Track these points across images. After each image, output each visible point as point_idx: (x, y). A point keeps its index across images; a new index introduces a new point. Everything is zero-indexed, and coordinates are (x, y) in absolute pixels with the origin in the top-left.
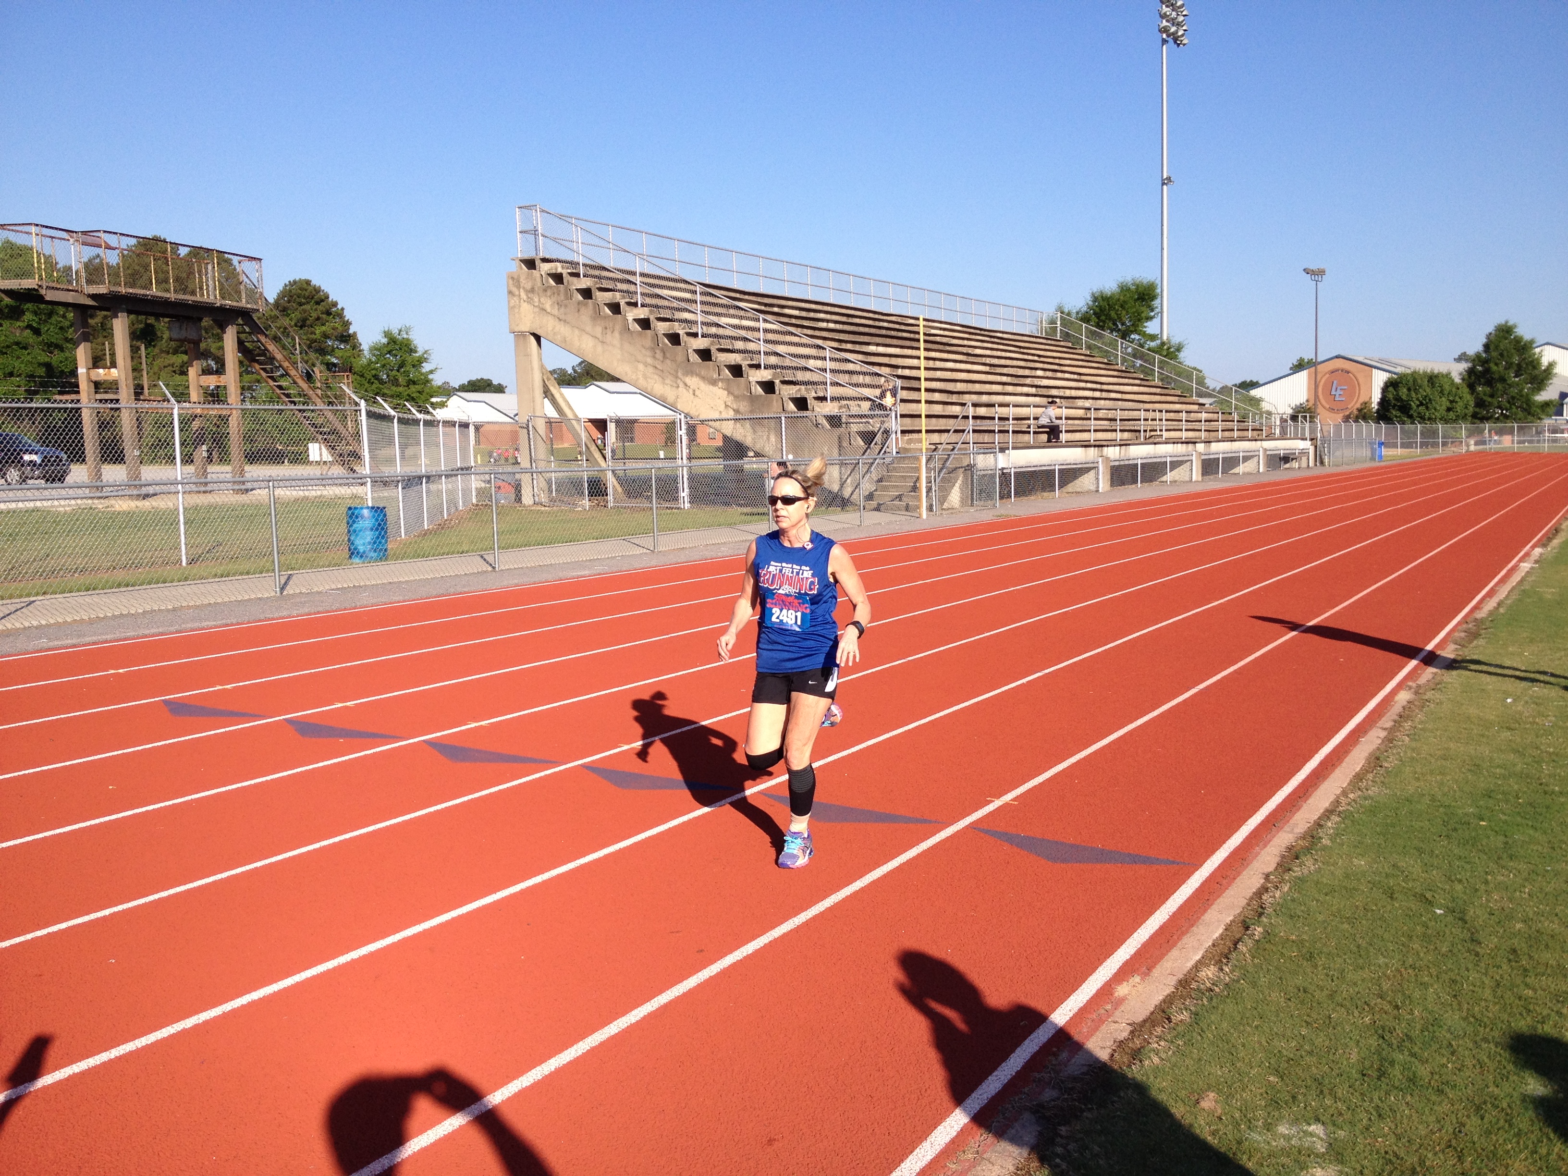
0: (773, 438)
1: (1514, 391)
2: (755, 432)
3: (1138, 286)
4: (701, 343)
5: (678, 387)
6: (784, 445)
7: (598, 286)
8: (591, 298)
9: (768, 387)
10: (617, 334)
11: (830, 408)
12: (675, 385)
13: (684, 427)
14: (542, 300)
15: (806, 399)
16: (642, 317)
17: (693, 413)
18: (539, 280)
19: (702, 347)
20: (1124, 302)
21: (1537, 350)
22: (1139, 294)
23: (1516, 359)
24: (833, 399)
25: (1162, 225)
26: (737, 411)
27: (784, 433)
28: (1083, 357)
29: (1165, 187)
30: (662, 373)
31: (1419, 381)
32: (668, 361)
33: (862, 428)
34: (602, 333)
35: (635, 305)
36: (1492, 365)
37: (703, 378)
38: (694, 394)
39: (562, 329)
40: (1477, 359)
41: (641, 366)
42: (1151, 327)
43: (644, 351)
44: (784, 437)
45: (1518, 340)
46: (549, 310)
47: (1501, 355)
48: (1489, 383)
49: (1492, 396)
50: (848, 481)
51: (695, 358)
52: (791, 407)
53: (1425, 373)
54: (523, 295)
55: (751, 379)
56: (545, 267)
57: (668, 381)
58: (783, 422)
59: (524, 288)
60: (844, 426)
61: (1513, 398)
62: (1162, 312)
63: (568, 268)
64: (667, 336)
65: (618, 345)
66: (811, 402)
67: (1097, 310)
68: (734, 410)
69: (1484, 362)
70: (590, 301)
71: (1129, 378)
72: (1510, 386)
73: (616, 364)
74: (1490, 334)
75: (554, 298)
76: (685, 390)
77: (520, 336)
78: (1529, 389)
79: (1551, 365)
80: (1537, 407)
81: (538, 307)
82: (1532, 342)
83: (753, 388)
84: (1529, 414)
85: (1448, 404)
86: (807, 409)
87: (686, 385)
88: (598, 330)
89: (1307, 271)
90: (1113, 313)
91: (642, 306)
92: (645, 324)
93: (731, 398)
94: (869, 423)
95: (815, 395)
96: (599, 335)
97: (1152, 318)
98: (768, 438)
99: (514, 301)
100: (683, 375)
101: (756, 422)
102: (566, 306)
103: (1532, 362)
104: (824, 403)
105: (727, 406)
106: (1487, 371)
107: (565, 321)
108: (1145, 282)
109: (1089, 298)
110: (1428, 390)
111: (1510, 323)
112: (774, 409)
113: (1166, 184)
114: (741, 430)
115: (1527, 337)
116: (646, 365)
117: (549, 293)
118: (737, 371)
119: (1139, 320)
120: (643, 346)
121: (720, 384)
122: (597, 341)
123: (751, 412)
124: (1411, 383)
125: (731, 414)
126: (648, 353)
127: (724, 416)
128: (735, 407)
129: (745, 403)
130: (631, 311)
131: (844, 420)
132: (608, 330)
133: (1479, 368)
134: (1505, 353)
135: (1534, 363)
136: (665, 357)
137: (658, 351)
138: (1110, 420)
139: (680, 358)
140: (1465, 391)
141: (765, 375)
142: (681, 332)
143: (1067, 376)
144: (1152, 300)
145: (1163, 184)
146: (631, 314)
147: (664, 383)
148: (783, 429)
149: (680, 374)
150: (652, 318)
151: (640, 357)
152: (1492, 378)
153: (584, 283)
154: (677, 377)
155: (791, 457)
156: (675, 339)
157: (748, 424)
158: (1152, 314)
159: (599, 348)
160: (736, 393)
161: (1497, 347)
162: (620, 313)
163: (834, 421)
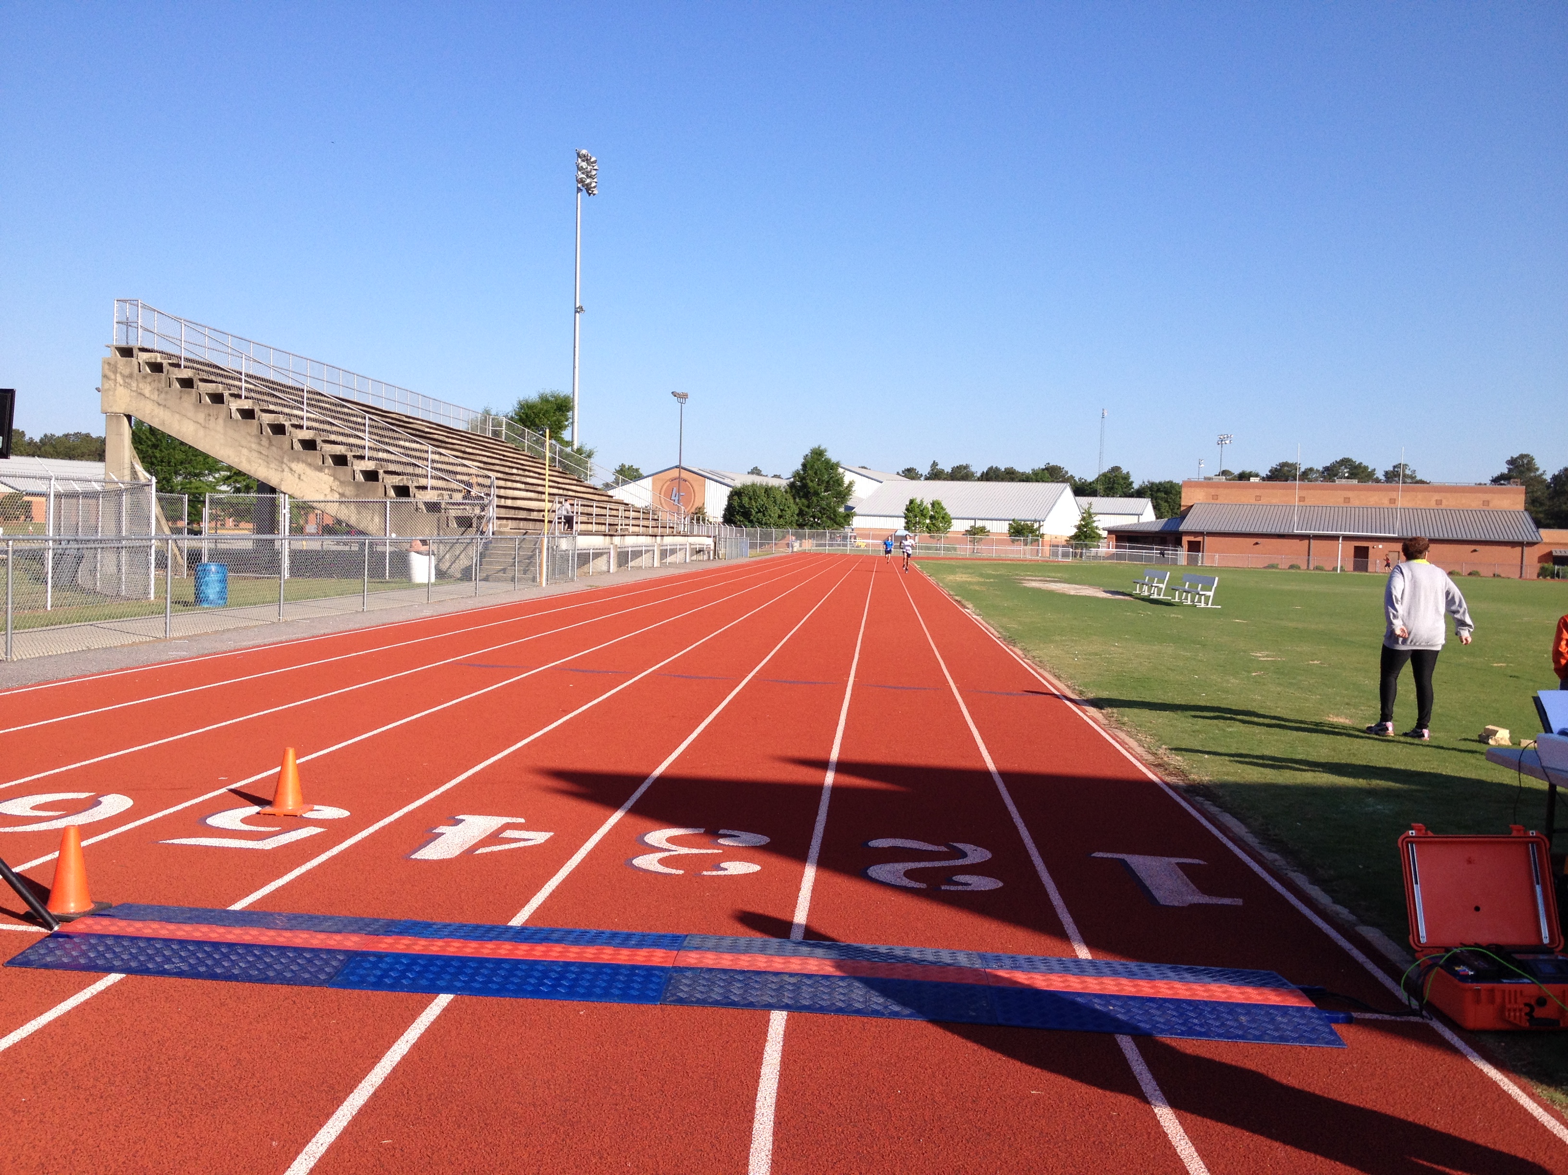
0: (377, 519)
1: (824, 503)
2: (359, 513)
3: (555, 397)
4: (306, 435)
5: (283, 471)
6: (388, 525)
7: (201, 377)
8: (193, 388)
9: (371, 476)
10: (221, 421)
11: (431, 496)
12: (280, 469)
13: (287, 506)
14: (141, 385)
15: (408, 488)
16: (247, 407)
17: (297, 494)
18: (136, 367)
19: (307, 438)
20: (546, 411)
21: (841, 470)
22: (557, 405)
23: (826, 478)
24: (433, 488)
25: (575, 347)
26: (342, 495)
27: (388, 515)
28: (528, 458)
29: (577, 314)
30: (267, 459)
31: (758, 492)
32: (274, 448)
33: (459, 513)
34: (205, 419)
35: (239, 396)
36: (808, 481)
37: (310, 465)
38: (299, 478)
39: (162, 413)
40: (796, 475)
41: (245, 451)
42: (566, 435)
43: (249, 438)
44: (388, 519)
45: (827, 462)
46: (148, 395)
47: (816, 473)
48: (806, 496)
49: (808, 507)
50: (447, 556)
51: (298, 446)
52: (392, 493)
53: (761, 485)
54: (119, 379)
55: (355, 468)
56: (145, 356)
57: (271, 466)
58: (388, 505)
59: (121, 373)
60: (443, 511)
61: (824, 509)
62: (573, 423)
63: (165, 359)
64: (270, 426)
65: (222, 431)
66: (412, 490)
67: (524, 416)
68: (339, 494)
69: (802, 479)
70: (194, 390)
71: (570, 479)
72: (822, 499)
73: (218, 448)
74: (807, 455)
75: (155, 385)
76: (290, 474)
77: (112, 417)
78: (835, 502)
79: (851, 484)
80: (840, 517)
81: (136, 391)
82: (837, 465)
83: (357, 476)
84: (835, 522)
85: (779, 511)
86: (408, 495)
87: (291, 470)
88: (201, 417)
89: (674, 394)
90: (537, 420)
91: (246, 398)
92: (248, 414)
93: (337, 483)
94: (465, 509)
95: (417, 485)
96: (202, 421)
97: (568, 426)
98: (372, 520)
99: (109, 384)
100: (289, 461)
101: (362, 505)
102: (167, 393)
103: (838, 480)
104: (421, 492)
105: (332, 490)
106: (804, 486)
107: (165, 406)
108: (562, 395)
109: (516, 406)
110: (765, 499)
111: (822, 448)
112: (379, 496)
113: (579, 312)
114: (346, 511)
115: (834, 460)
116: (250, 450)
117: (149, 380)
118: (340, 461)
119: (557, 429)
120: (248, 434)
121: (327, 471)
122: (199, 426)
123: (357, 496)
124: (751, 493)
125: (336, 497)
126: (253, 440)
127: (329, 498)
128: (340, 491)
129: (351, 488)
130: (236, 402)
131: (443, 506)
132: (212, 419)
133: (798, 483)
134: (818, 472)
135: (839, 482)
136: (271, 443)
137: (264, 439)
138: (588, 514)
139: (287, 445)
140: (792, 501)
141: (370, 466)
142: (287, 424)
143: (532, 474)
144: (568, 411)
145: (576, 312)
146: (235, 405)
147: (268, 467)
148: (388, 512)
149: (285, 460)
150: (257, 409)
151: (244, 443)
152: (809, 492)
153: (186, 374)
154: (282, 462)
155: (394, 535)
156: (279, 429)
157: (353, 506)
158: (567, 423)
159: (201, 433)
160: (342, 479)
161: (812, 467)
162: (223, 403)
163: (433, 507)
